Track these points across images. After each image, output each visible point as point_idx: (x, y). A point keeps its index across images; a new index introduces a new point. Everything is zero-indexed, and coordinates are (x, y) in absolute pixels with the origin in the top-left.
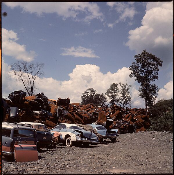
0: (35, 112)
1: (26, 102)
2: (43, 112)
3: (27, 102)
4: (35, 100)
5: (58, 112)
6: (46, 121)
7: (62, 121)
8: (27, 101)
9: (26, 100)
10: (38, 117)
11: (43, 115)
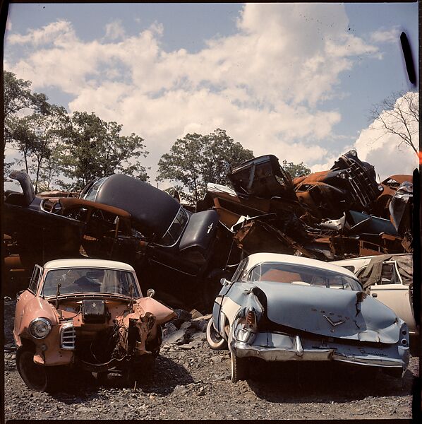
0: (326, 223)
1: (301, 193)
3: (305, 194)
5: (394, 213)
10: (326, 240)
11: (354, 232)
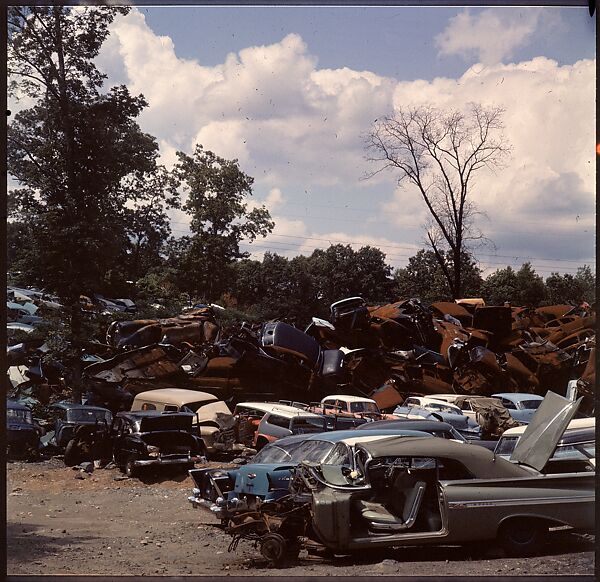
0: (396, 353)
1: (374, 325)
2: (416, 355)
3: (379, 326)
4: (395, 319)
6: (425, 377)
7: (461, 378)
8: (378, 322)
9: (375, 319)
10: (400, 368)
11: (419, 362)
